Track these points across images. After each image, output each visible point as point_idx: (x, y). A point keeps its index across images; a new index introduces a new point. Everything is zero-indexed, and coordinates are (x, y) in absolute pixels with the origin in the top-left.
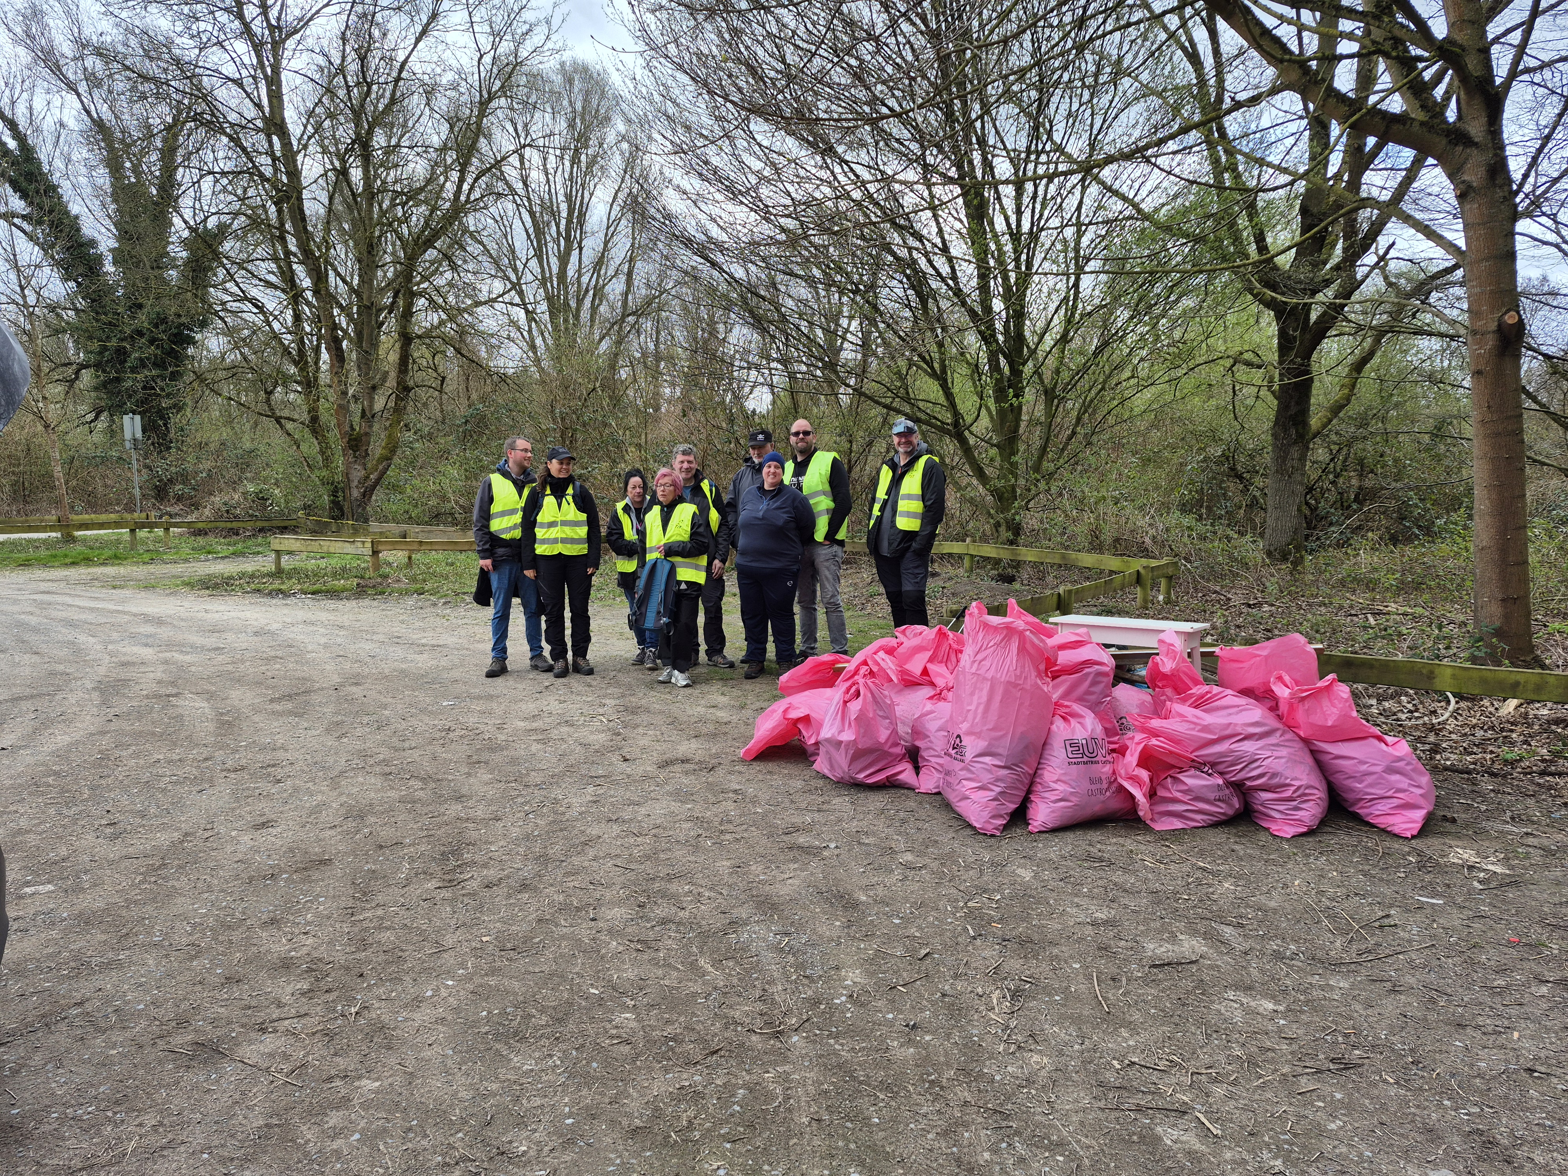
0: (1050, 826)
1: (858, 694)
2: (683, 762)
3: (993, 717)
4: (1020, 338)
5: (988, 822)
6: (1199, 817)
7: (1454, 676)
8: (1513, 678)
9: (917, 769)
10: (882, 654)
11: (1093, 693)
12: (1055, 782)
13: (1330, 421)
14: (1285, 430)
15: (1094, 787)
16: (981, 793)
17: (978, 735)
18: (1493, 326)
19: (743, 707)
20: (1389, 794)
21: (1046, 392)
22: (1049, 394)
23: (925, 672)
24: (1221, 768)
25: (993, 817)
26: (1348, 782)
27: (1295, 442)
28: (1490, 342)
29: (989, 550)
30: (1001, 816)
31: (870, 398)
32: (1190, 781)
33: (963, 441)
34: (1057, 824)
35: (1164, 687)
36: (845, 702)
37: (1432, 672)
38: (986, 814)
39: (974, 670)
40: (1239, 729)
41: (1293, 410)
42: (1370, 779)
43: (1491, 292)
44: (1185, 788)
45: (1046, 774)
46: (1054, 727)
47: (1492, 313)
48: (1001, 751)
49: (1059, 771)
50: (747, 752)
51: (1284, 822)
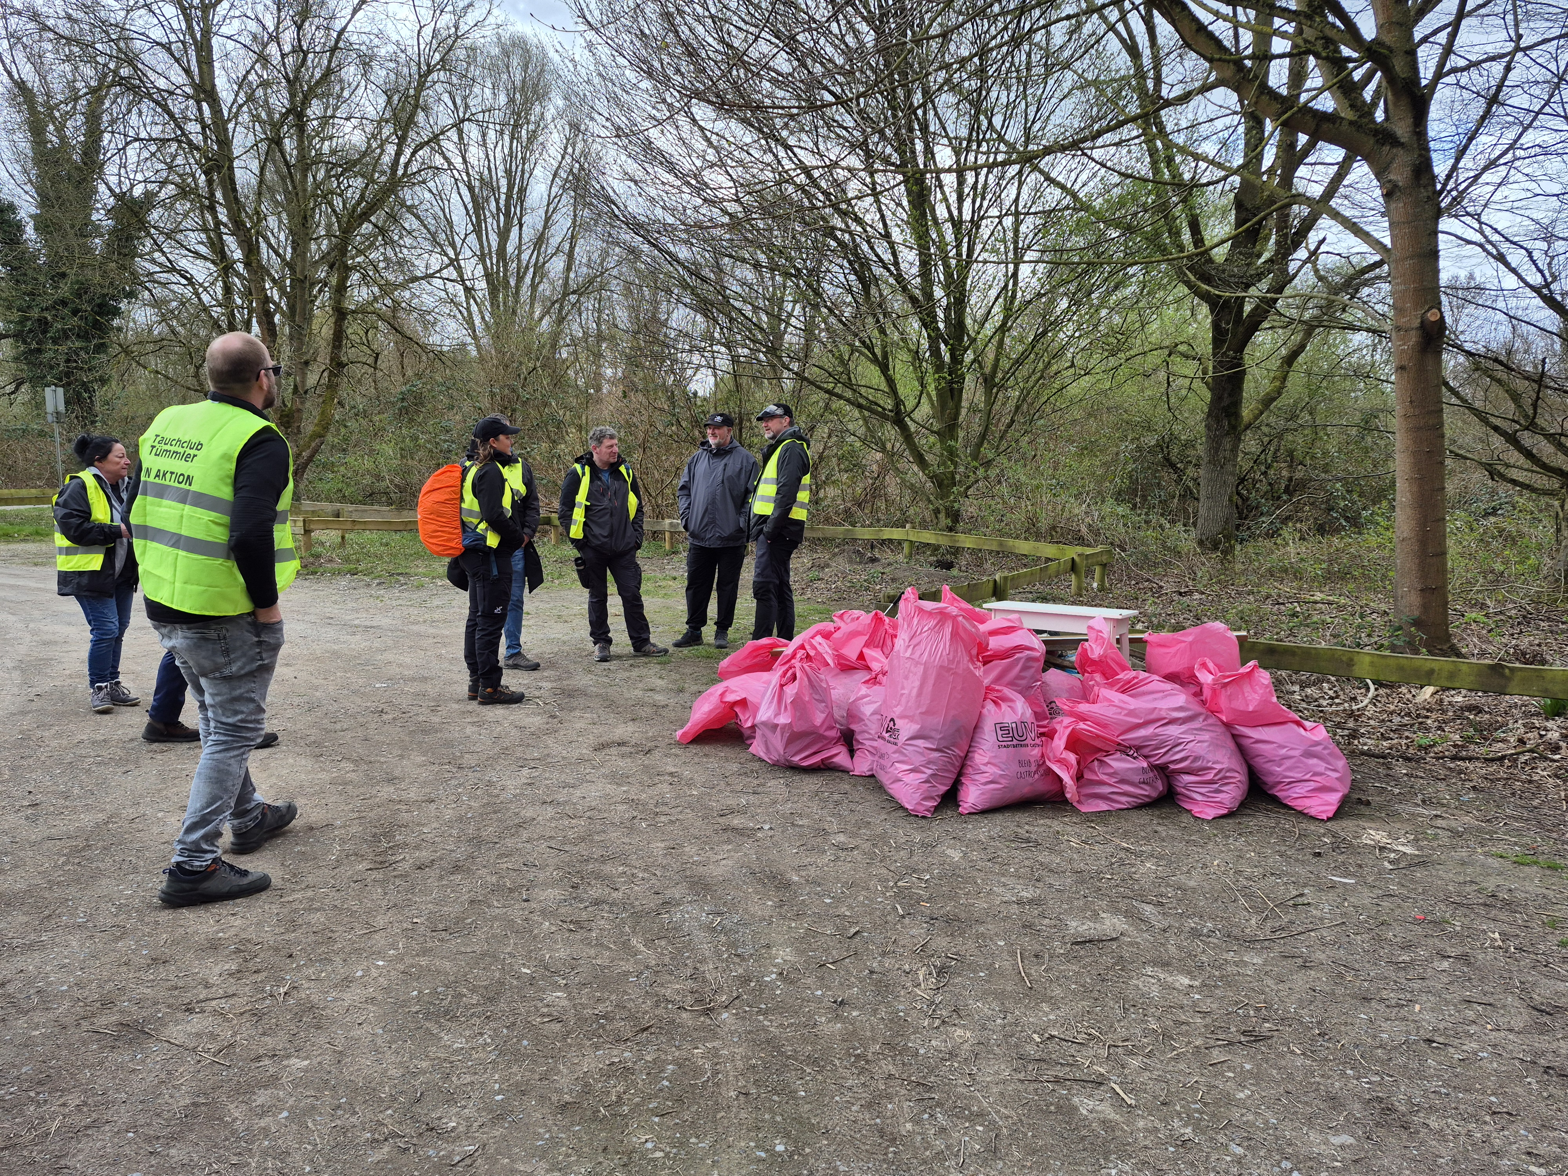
0: (980, 807)
1: (794, 678)
2: (619, 744)
3: (926, 701)
4: (960, 326)
5: (919, 804)
6: (1124, 799)
7: (1372, 664)
8: (1429, 665)
9: (852, 752)
10: (819, 638)
11: (1023, 678)
12: (985, 765)
13: (1262, 413)
14: (1218, 422)
15: (1023, 770)
16: (913, 775)
17: (911, 719)
18: (1416, 323)
19: (681, 690)
20: (1307, 777)
21: (985, 380)
22: (989, 382)
23: (861, 656)
24: (1145, 751)
25: (924, 799)
26: (1268, 766)
27: (1228, 434)
28: (1414, 338)
29: (928, 537)
30: (933, 798)
31: (813, 383)
32: (1116, 765)
33: (904, 428)
34: (987, 805)
35: (1092, 672)
36: (782, 686)
37: (1351, 660)
38: (917, 796)
39: (908, 655)
40: (1163, 714)
41: (1226, 402)
42: (1288, 763)
43: (1415, 289)
44: (1111, 771)
45: (977, 756)
46: (985, 711)
47: (1416, 310)
48: (933, 734)
49: (990, 754)
50: (684, 735)
51: (1207, 804)
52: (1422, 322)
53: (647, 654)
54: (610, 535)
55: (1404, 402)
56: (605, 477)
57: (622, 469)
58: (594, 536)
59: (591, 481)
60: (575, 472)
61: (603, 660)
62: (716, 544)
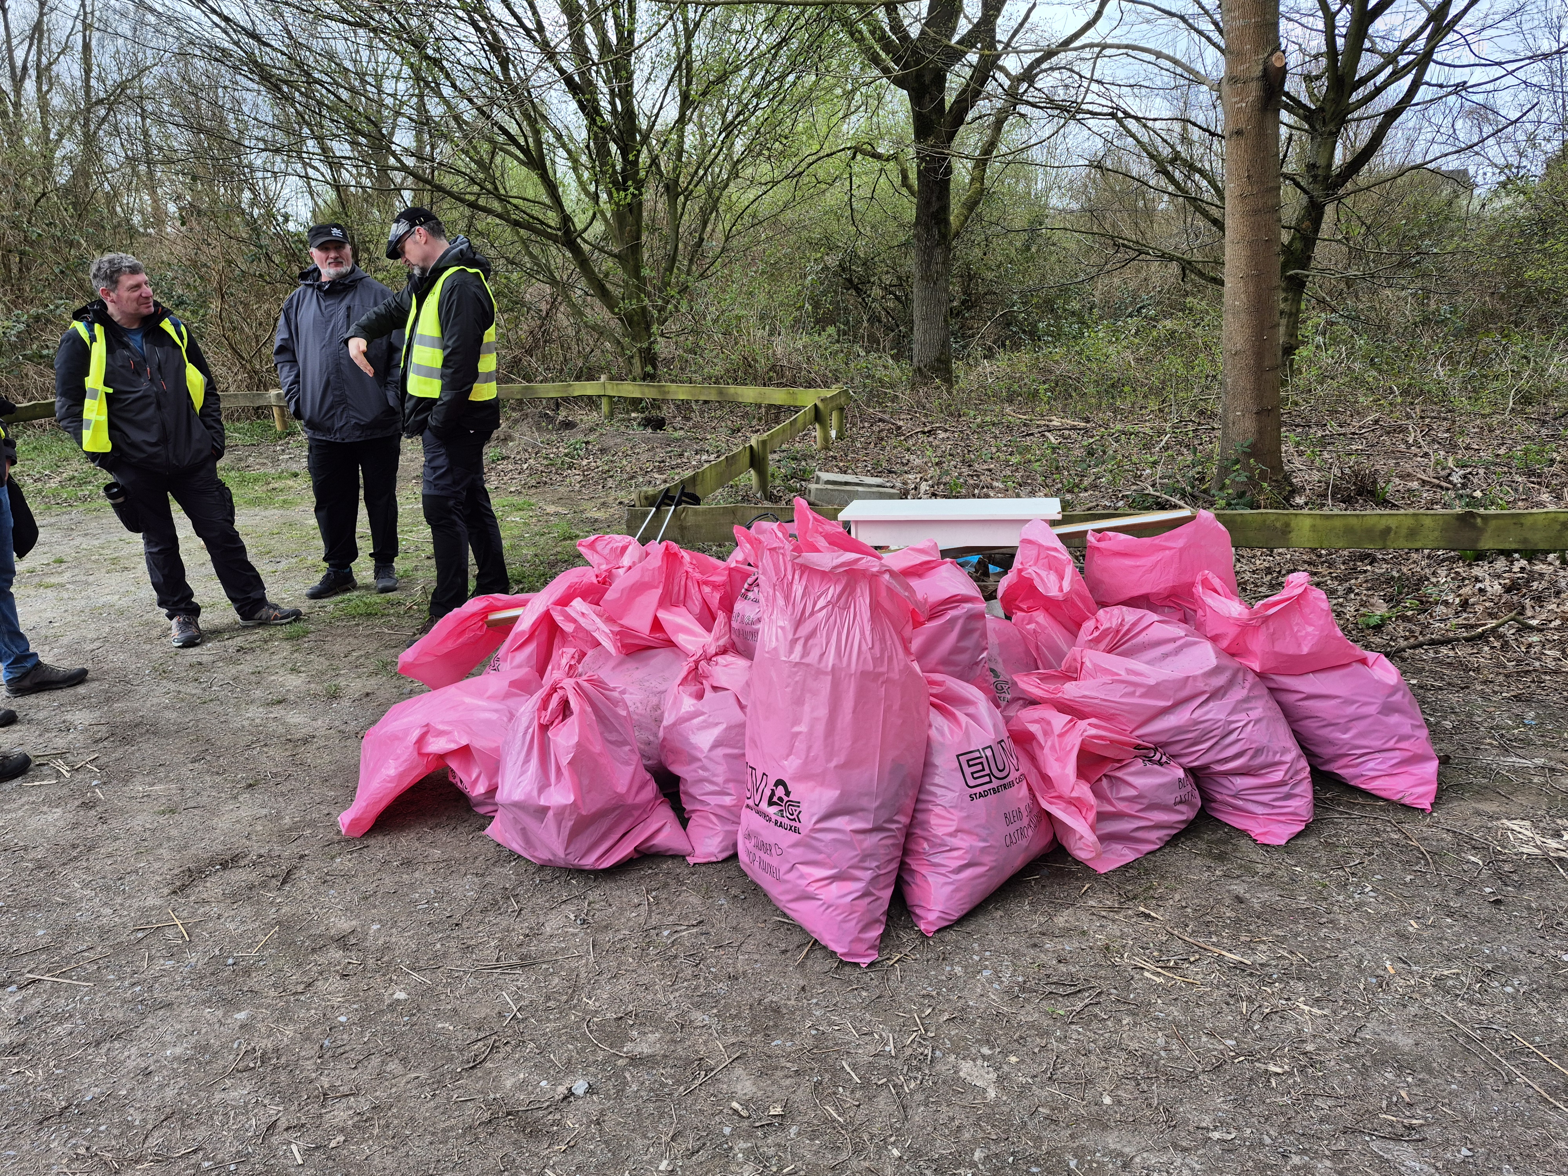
0: (956, 916)
1: (565, 709)
3: (843, 742)
4: (629, 115)
5: (858, 940)
6: (1154, 835)
7: (1313, 528)
9: (683, 819)
10: (578, 605)
11: (962, 650)
12: (952, 835)
13: (967, 219)
14: (928, 230)
15: (1012, 828)
16: (835, 888)
17: (820, 779)
18: (1257, 71)
21: (667, 187)
22: (672, 190)
23: (657, 625)
24: (1175, 749)
25: (865, 928)
27: (938, 244)
28: (1254, 91)
30: (877, 921)
31: (450, 194)
32: (1141, 782)
33: (576, 251)
34: (967, 907)
36: (544, 728)
38: (852, 926)
41: (935, 207)
44: (1132, 792)
45: (934, 821)
46: (933, 733)
47: (1256, 53)
48: (864, 802)
49: (957, 815)
50: (354, 823)
51: (1270, 818)
52: (1265, 70)
53: (264, 623)
54: (163, 440)
55: (1239, 177)
56: (136, 341)
57: (167, 325)
58: (134, 445)
59: (110, 350)
60: (76, 337)
61: (189, 643)
62: (355, 437)
